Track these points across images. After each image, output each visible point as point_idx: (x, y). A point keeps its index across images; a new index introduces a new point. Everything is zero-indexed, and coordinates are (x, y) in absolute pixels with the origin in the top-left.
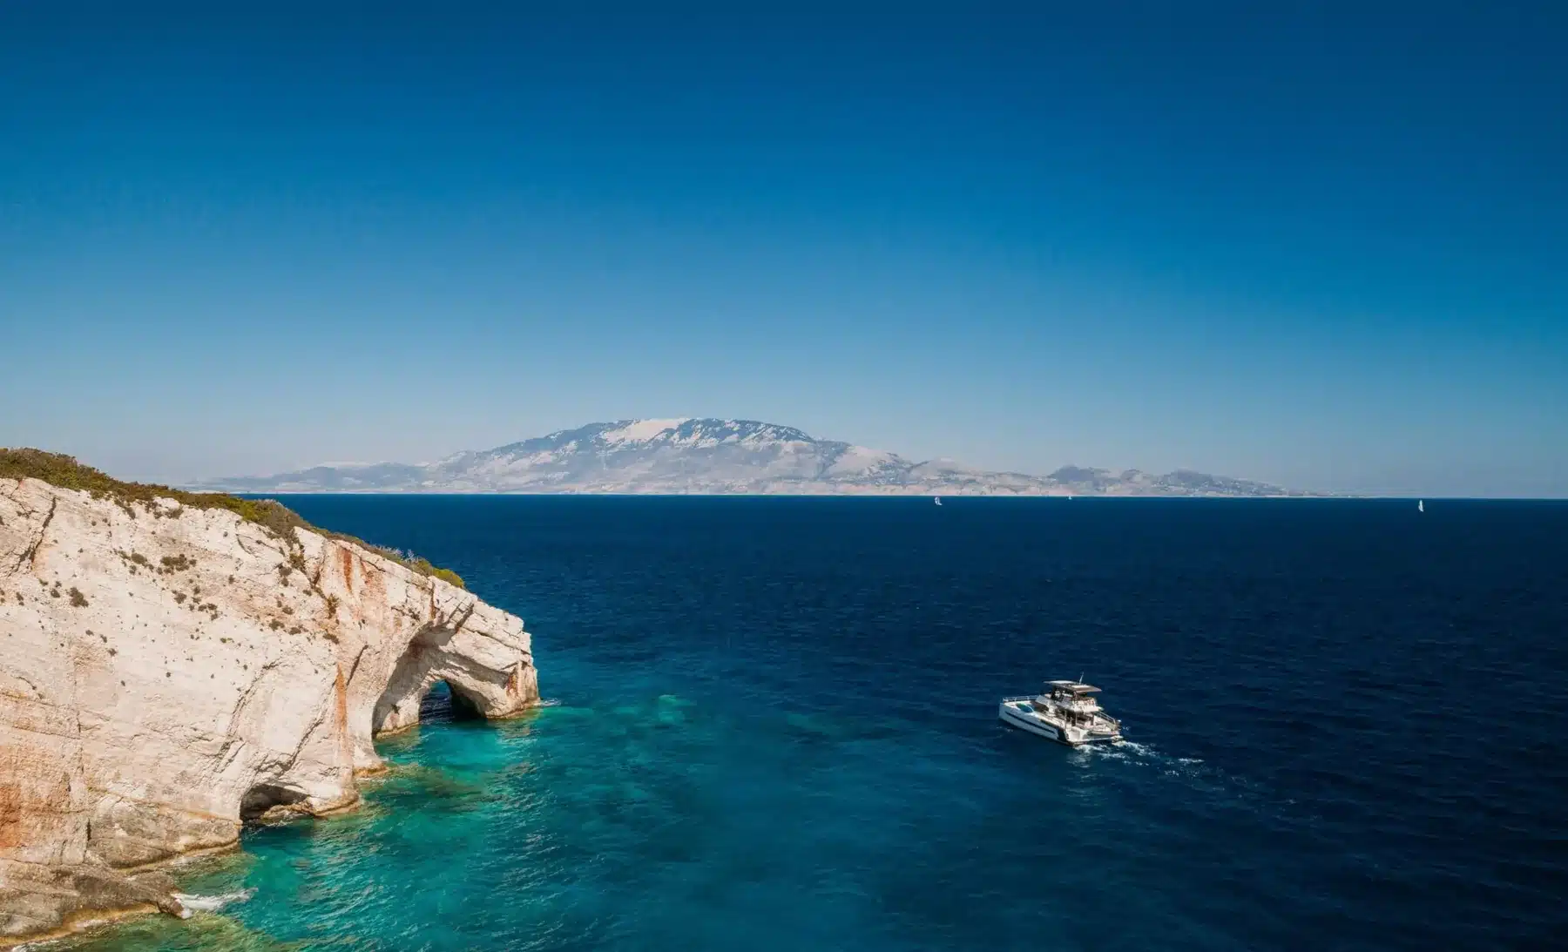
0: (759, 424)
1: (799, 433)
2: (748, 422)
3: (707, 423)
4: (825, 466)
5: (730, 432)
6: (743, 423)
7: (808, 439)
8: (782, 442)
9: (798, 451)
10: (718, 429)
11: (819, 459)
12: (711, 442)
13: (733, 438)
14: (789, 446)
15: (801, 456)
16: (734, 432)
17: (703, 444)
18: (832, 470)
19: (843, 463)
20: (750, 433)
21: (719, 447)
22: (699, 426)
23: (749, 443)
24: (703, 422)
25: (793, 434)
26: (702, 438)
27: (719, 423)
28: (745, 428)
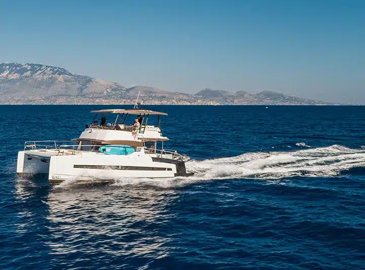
0: (41, 66)
1: (65, 70)
2: (36, 65)
3: (12, 65)
4: (82, 90)
5: (25, 70)
6: (33, 65)
7: (70, 75)
8: (56, 75)
9: (66, 81)
10: (18, 68)
11: (78, 85)
12: (15, 76)
13: (28, 73)
14: (61, 78)
15: (68, 83)
16: (28, 70)
17: (12, 77)
18: (85, 91)
19: (91, 88)
20: (38, 71)
21: (21, 78)
22: (8, 67)
23: (38, 76)
24: (9, 65)
25: (63, 72)
26: (10, 73)
27: (19, 65)
28: (34, 68)
